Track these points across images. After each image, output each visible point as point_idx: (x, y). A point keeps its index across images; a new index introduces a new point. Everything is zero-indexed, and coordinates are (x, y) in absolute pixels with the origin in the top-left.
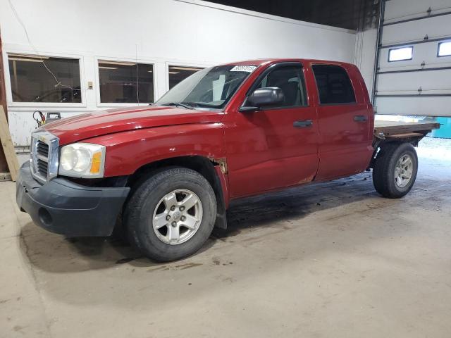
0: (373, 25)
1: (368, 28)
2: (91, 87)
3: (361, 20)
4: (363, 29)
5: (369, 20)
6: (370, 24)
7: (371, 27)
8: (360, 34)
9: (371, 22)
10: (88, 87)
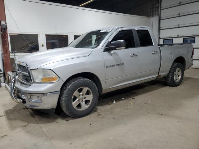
0: (157, 15)
1: (155, 16)
2: (43, 46)
3: (152, 13)
4: (153, 16)
5: (155, 13)
6: (155, 14)
7: (156, 15)
8: (151, 18)
9: (156, 13)
10: (41, 46)
